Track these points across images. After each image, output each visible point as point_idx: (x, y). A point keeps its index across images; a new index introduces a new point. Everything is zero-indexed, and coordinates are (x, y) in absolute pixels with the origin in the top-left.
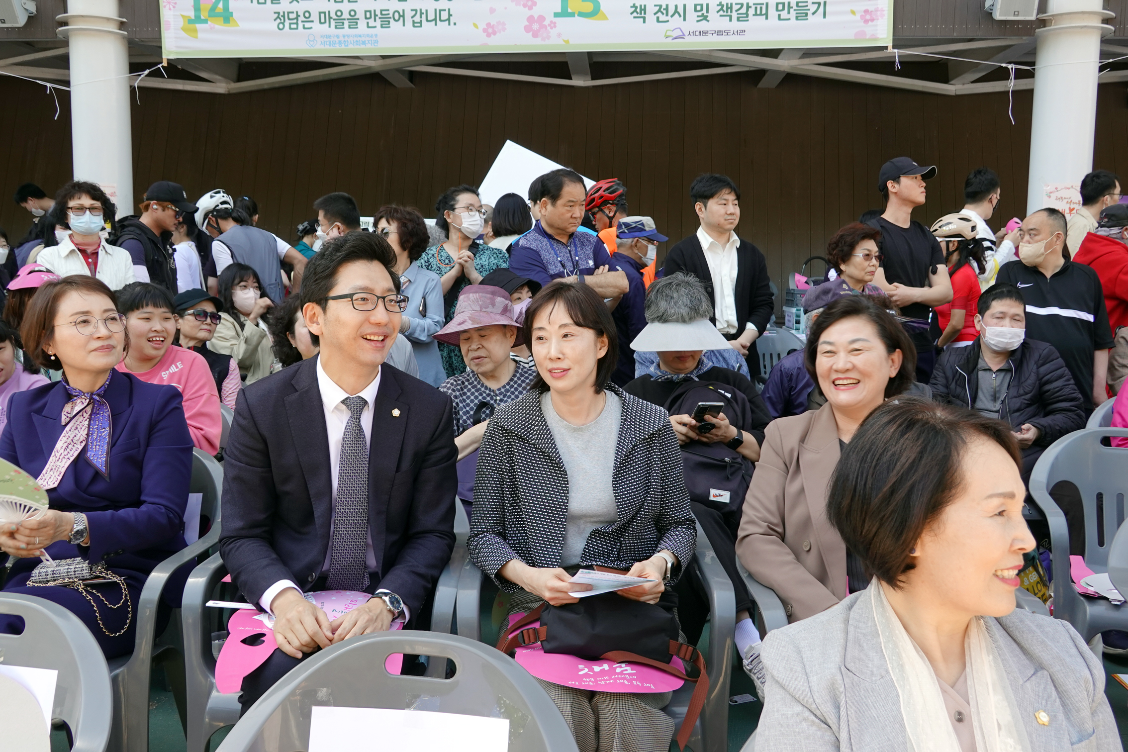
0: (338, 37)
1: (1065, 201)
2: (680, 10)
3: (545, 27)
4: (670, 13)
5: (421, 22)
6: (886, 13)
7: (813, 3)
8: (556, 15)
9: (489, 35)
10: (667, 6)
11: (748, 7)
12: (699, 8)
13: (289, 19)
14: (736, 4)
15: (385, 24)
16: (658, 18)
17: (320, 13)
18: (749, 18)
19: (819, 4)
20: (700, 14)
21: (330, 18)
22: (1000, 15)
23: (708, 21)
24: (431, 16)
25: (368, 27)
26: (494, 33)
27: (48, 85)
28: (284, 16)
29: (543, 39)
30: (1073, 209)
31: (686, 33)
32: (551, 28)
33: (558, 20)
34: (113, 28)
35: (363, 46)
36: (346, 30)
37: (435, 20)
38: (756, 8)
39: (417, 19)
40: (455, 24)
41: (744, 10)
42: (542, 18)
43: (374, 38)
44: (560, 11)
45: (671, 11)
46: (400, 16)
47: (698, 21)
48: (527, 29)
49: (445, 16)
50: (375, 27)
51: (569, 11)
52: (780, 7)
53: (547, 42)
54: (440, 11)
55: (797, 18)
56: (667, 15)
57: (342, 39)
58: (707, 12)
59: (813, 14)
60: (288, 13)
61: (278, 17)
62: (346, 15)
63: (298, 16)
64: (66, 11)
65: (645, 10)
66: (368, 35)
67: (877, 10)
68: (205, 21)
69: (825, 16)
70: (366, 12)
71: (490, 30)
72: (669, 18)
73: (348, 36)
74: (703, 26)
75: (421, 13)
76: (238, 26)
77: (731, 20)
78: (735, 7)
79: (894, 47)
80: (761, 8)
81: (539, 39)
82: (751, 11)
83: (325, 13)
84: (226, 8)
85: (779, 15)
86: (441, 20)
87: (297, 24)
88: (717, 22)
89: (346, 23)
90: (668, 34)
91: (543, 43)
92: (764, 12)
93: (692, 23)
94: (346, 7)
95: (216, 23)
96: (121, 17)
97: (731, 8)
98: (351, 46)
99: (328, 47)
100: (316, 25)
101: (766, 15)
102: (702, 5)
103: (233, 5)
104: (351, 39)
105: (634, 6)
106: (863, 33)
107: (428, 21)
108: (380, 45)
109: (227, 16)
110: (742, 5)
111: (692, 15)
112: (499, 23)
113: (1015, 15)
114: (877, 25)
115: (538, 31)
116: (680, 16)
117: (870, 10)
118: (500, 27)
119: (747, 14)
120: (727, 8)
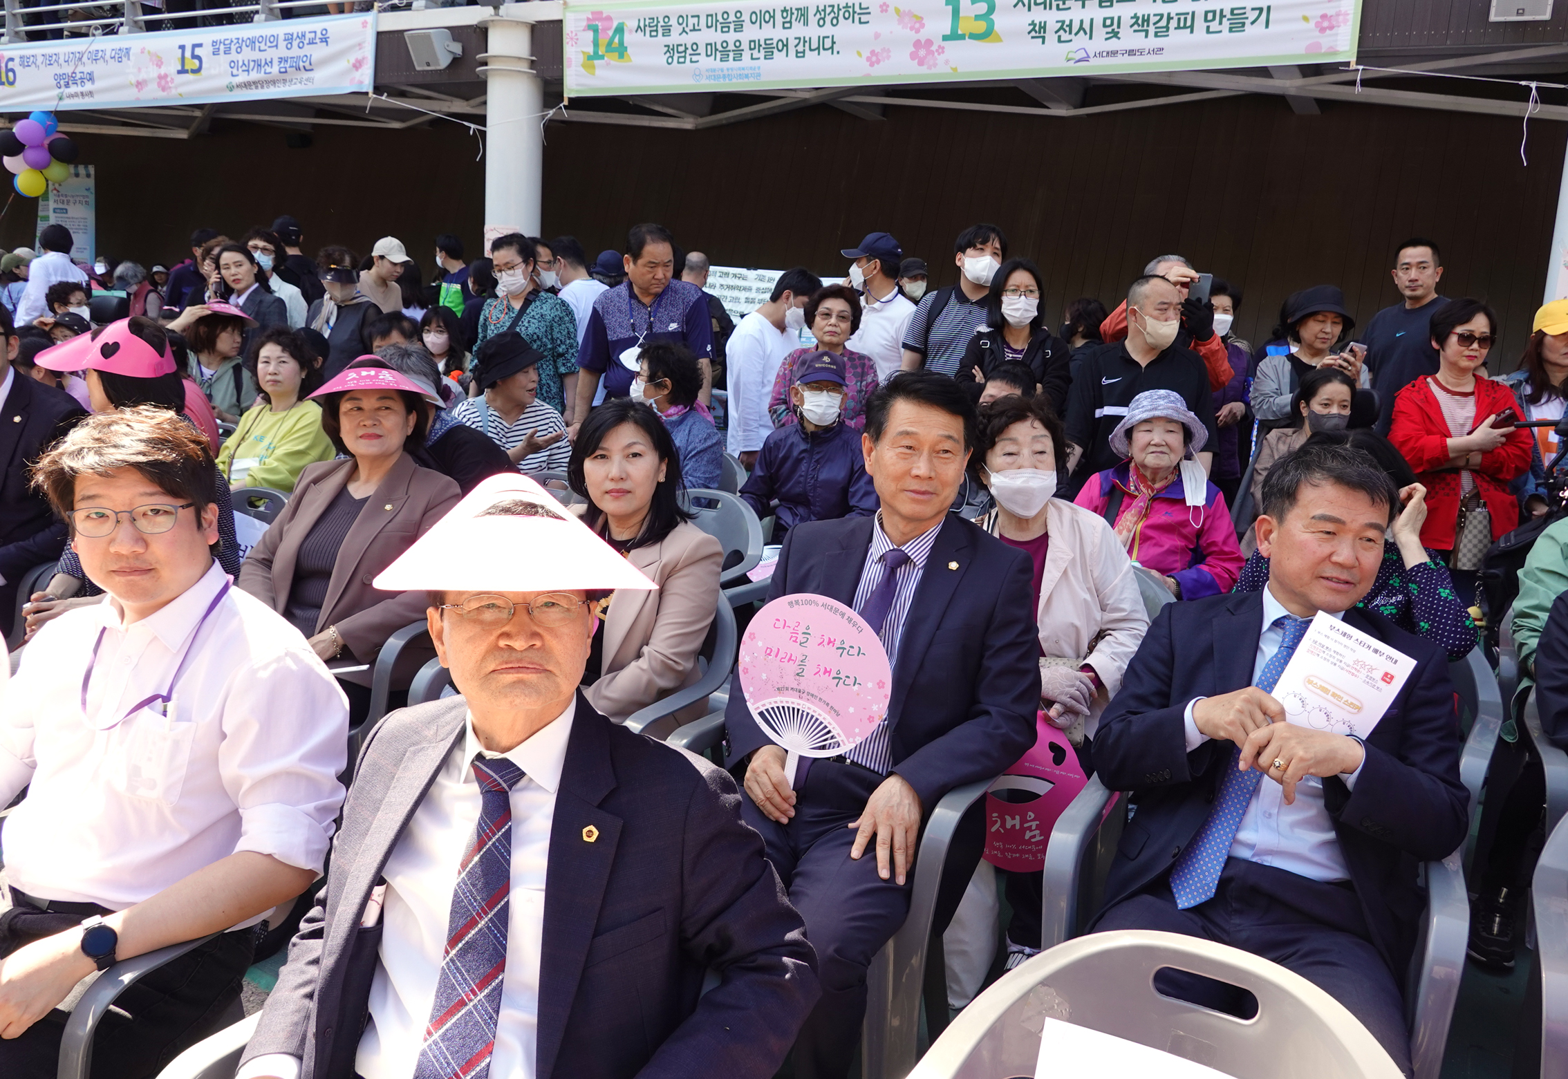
0: (722, 70)
2: (1086, 26)
3: (932, 53)
4: (1074, 31)
5: (804, 52)
6: (1351, 17)
7: (1253, 9)
8: (945, 38)
9: (872, 65)
10: (1071, 21)
11: (1169, 18)
12: (1108, 22)
13: (678, 52)
14: (1155, 15)
15: (769, 56)
16: (1059, 37)
17: (707, 45)
18: (1170, 33)
19: (1261, 10)
20: (1109, 30)
21: (716, 50)
22: (1496, 16)
23: (1119, 38)
24: (814, 45)
25: (752, 59)
26: (878, 62)
27: (473, 126)
28: (673, 49)
29: (929, 68)
31: (1092, 55)
32: (939, 54)
33: (947, 44)
34: (524, 67)
35: (746, 80)
36: (731, 63)
37: (818, 48)
38: (1179, 19)
39: (800, 48)
40: (838, 52)
41: (1163, 23)
42: (929, 42)
43: (757, 71)
44: (948, 32)
46: (783, 45)
47: (1106, 39)
48: (913, 56)
49: (828, 43)
50: (758, 59)
51: (960, 32)
52: (1210, 16)
53: (934, 71)
54: (824, 38)
55: (1231, 30)
56: (1070, 33)
57: (726, 72)
58: (1119, 27)
59: (1252, 23)
60: (678, 45)
61: (668, 51)
62: (731, 47)
63: (686, 49)
64: (486, 52)
65: (1044, 28)
66: (751, 68)
67: (1338, 14)
68: (602, 57)
69: (1267, 26)
70: (750, 42)
71: (874, 59)
72: (1072, 37)
73: (732, 69)
74: (1114, 44)
75: (805, 42)
76: (631, 61)
77: (1146, 36)
78: (1153, 19)
79: (1357, 64)
80: (1185, 19)
81: (925, 67)
82: (1173, 24)
83: (711, 44)
84: (621, 43)
85: (1208, 27)
86: (824, 49)
87: (685, 57)
88: (1130, 39)
89: (731, 55)
90: (1069, 56)
91: (928, 72)
92: (1189, 23)
93: (1100, 42)
94: (731, 37)
95: (612, 59)
96: (532, 55)
97: (1148, 21)
98: (734, 80)
99: (712, 82)
100: (702, 58)
101: (1192, 27)
102: (1112, 19)
103: (628, 38)
104: (735, 72)
105: (1033, 23)
106: (1318, 45)
107: (811, 50)
108: (763, 79)
109: (621, 51)
110: (1162, 16)
111: (1100, 32)
112: (883, 50)
113: (1518, 14)
114: (1337, 34)
115: (925, 58)
116: (1086, 33)
117: (1329, 14)
118: (885, 54)
119: (1167, 28)
120: (1143, 21)
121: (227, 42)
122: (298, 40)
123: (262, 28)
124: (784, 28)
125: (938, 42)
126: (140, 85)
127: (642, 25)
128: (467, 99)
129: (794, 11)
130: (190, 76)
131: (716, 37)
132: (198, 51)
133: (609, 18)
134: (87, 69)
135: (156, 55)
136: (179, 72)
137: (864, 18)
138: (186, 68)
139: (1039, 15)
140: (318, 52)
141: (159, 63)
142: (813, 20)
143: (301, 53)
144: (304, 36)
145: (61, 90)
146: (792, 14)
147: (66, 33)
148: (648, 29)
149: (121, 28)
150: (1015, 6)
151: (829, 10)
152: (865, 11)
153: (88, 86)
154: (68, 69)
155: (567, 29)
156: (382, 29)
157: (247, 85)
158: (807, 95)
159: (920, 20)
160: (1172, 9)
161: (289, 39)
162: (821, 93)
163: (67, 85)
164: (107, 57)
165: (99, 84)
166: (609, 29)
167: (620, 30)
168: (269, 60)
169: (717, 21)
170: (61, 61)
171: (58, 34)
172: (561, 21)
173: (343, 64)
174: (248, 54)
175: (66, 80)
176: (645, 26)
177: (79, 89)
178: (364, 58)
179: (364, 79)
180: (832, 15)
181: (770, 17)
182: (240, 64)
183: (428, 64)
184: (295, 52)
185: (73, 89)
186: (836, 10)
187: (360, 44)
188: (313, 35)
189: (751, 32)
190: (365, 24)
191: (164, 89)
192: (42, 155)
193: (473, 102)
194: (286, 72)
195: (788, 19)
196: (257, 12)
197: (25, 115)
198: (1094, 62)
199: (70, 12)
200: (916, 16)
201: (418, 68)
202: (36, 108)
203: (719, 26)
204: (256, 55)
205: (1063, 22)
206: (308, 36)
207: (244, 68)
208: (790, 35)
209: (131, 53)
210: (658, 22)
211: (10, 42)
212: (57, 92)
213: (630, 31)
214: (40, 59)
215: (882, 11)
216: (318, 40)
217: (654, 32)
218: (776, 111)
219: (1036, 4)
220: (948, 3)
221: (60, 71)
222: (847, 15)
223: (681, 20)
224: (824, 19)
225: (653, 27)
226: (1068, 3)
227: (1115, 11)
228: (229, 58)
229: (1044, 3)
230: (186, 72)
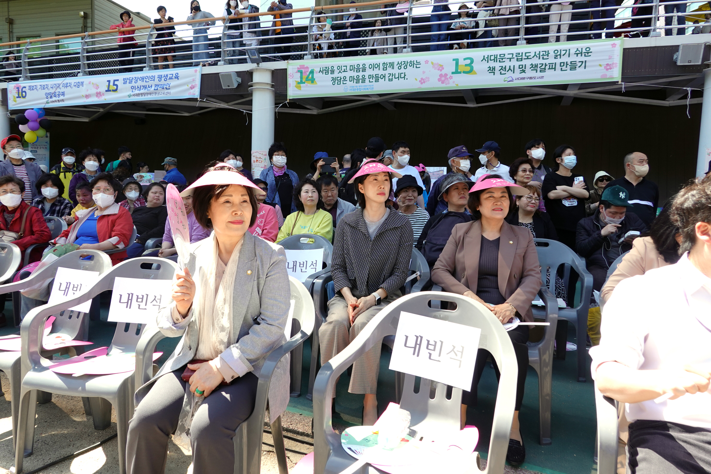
0: (357, 87)
2: (512, 68)
3: (448, 79)
4: (507, 70)
6: (618, 65)
7: (579, 62)
8: (453, 73)
9: (422, 83)
10: (505, 66)
11: (546, 65)
12: (521, 67)
13: (337, 80)
14: (540, 64)
15: (377, 81)
16: (501, 72)
17: (350, 77)
18: (546, 71)
19: (582, 62)
20: (521, 69)
21: (354, 79)
22: (680, 62)
23: (525, 73)
24: (397, 76)
25: (370, 82)
26: (424, 82)
27: (244, 111)
28: (335, 79)
29: (446, 84)
31: (514, 79)
32: (450, 79)
33: (454, 75)
34: (269, 87)
35: (367, 91)
36: (361, 84)
37: (398, 77)
38: (550, 66)
39: (391, 78)
40: (407, 79)
41: (543, 67)
42: (446, 75)
43: (372, 87)
44: (454, 71)
45: (507, 69)
46: (383, 77)
48: (439, 80)
49: (403, 75)
50: (373, 82)
51: (459, 71)
52: (562, 64)
53: (448, 85)
54: (401, 73)
55: (571, 70)
56: (505, 71)
57: (358, 87)
58: (525, 68)
59: (579, 67)
60: (337, 78)
61: (333, 80)
62: (361, 77)
63: (341, 79)
64: (252, 81)
65: (494, 69)
66: (369, 86)
67: (613, 64)
68: (304, 83)
69: (585, 68)
70: (369, 75)
71: (422, 81)
72: (506, 72)
73: (361, 86)
74: (523, 75)
75: (393, 75)
76: (317, 84)
77: (537, 72)
78: (539, 66)
79: (622, 82)
80: (552, 66)
81: (444, 84)
82: (547, 67)
83: (352, 77)
84: (313, 77)
85: (561, 68)
86: (401, 78)
87: (340, 82)
88: (530, 73)
89: (361, 81)
90: (505, 80)
91: (446, 86)
92: (554, 67)
93: (517, 74)
94: (361, 74)
95: (309, 84)
96: (272, 82)
97: (537, 66)
98: (362, 91)
99: (352, 91)
100: (348, 82)
101: (555, 69)
102: (522, 65)
103: (315, 75)
104: (362, 87)
105: (489, 67)
106: (606, 75)
107: (395, 78)
108: (374, 90)
109: (313, 81)
110: (543, 64)
111: (517, 70)
113: (689, 62)
114: (613, 71)
115: (444, 81)
116: (512, 71)
117: (609, 63)
118: (427, 79)
119: (545, 69)
120: (535, 66)
121: (130, 79)
122: (164, 78)
123: (146, 73)
124: (383, 70)
126: (87, 96)
127: (322, 70)
128: (228, 102)
130: (112, 93)
131: (355, 74)
132: (116, 83)
133: (307, 68)
134: (61, 91)
135: (96, 84)
136: (107, 91)
137: (418, 66)
138: (110, 89)
139: (492, 64)
140: (173, 83)
141: (97, 87)
142: (396, 67)
143: (166, 83)
144: (167, 76)
145: (48, 99)
146: (387, 65)
149: (79, 74)
150: (482, 61)
151: (403, 63)
152: (419, 63)
153: (62, 97)
154: (52, 91)
155: (289, 72)
156: (203, 73)
157: (138, 95)
159: (442, 67)
160: (547, 62)
161: (160, 77)
163: (51, 97)
164: (72, 85)
165: (67, 97)
166: (307, 72)
167: (312, 72)
168: (150, 85)
169: (354, 68)
170: (49, 87)
172: (286, 69)
173: (186, 87)
174: (140, 83)
175: (51, 95)
176: (323, 70)
177: (57, 99)
178: (195, 85)
179: (196, 93)
180: (404, 65)
181: (378, 66)
182: (136, 87)
183: (229, 86)
184: (163, 82)
185: (54, 99)
186: (406, 63)
187: (194, 79)
188: (171, 76)
189: (369, 72)
190: (196, 71)
191: (99, 98)
192: (36, 125)
194: (158, 90)
195: (385, 67)
196: (145, 67)
197: (30, 110)
198: (515, 82)
200: (440, 65)
201: (223, 88)
202: (36, 107)
203: (355, 70)
204: (144, 84)
205: (502, 67)
206: (169, 76)
207: (138, 89)
208: (387, 72)
209: (84, 84)
210: (329, 69)
211: (24, 80)
212: (46, 100)
213: (317, 73)
214: (39, 87)
215: (426, 63)
216: (173, 78)
217: (327, 72)
219: (491, 60)
220: (454, 60)
221: (48, 91)
222: (411, 65)
223: (339, 68)
224: (401, 66)
225: (326, 71)
226: (504, 60)
227: (523, 62)
228: (131, 85)
229: (494, 60)
230: (110, 91)
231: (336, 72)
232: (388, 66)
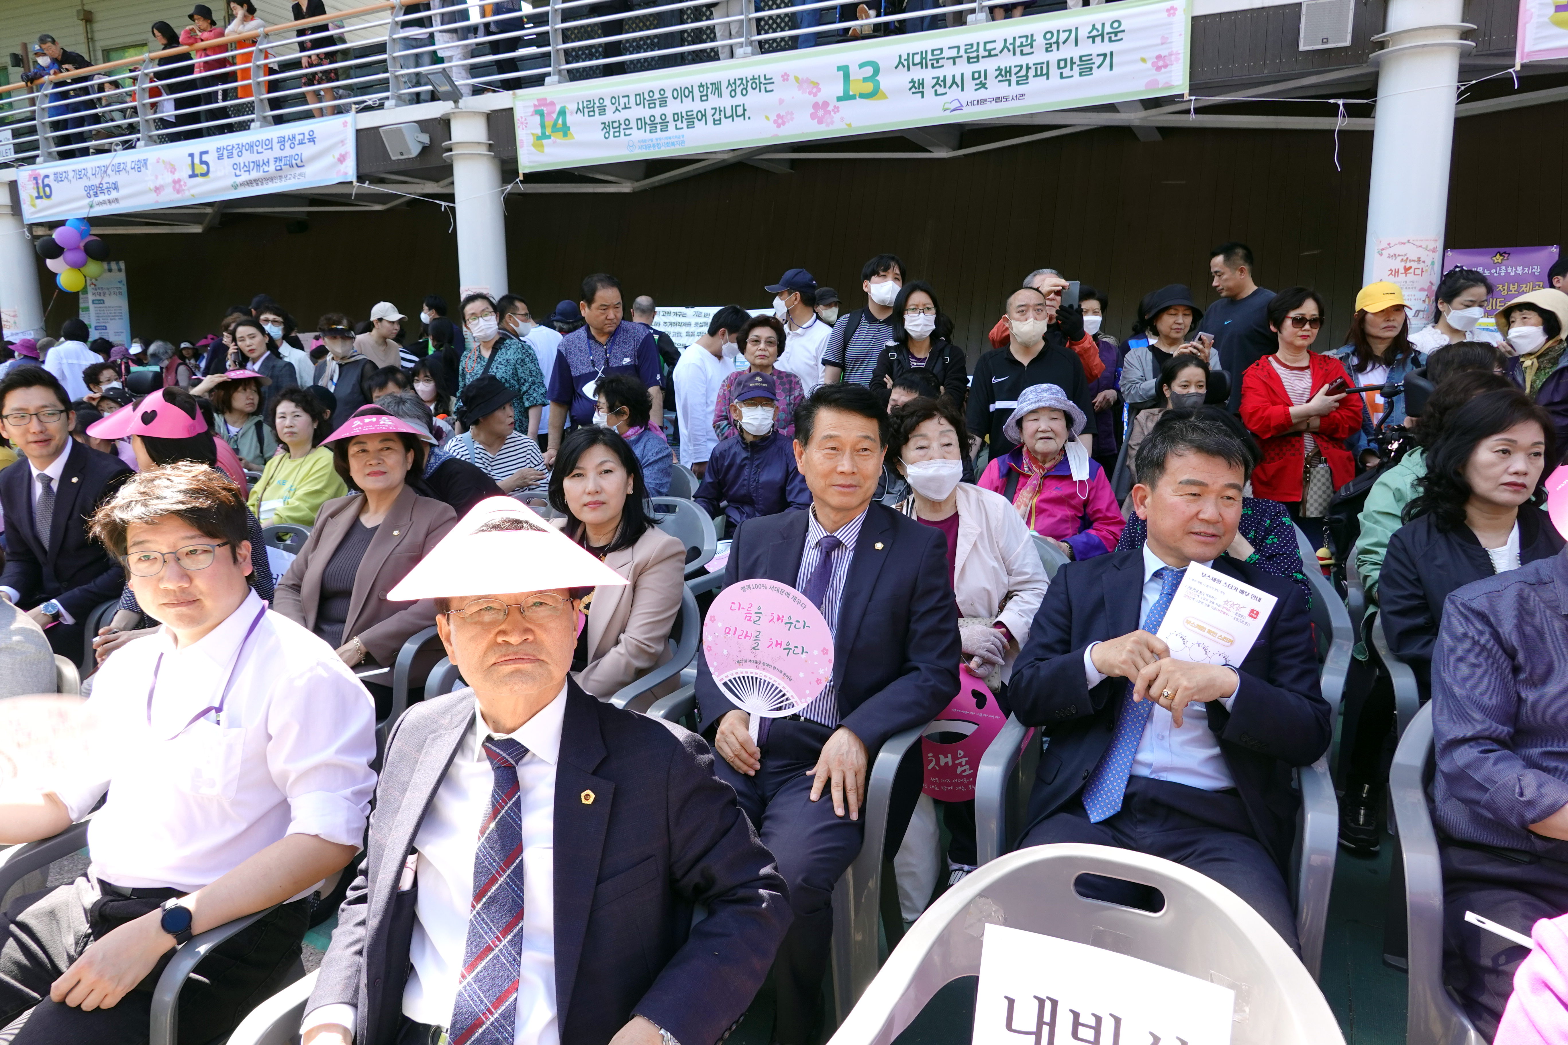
0: (652, 140)
1: (1399, 259)
2: (958, 80)
3: (829, 112)
4: (948, 85)
5: (720, 120)
6: (1181, 56)
7: (1098, 55)
8: (839, 99)
9: (779, 126)
10: (945, 77)
11: (1028, 68)
12: (976, 75)
13: (613, 128)
14: (1015, 66)
15: (691, 125)
16: (936, 91)
17: (637, 120)
18: (1029, 80)
19: (1105, 55)
20: (978, 82)
21: (646, 123)
22: (1304, 46)
23: (986, 88)
24: (729, 113)
25: (677, 129)
26: (784, 123)
27: (444, 204)
28: (609, 126)
29: (828, 125)
30: (1410, 268)
31: (964, 104)
32: (835, 113)
33: (841, 104)
34: (484, 150)
35: (672, 147)
36: (659, 134)
37: (732, 116)
38: (1036, 68)
39: (717, 117)
40: (749, 118)
41: (1023, 72)
42: (826, 104)
43: (682, 139)
44: (841, 94)
45: (949, 81)
46: (702, 115)
47: (976, 90)
48: (813, 116)
49: (740, 111)
50: (682, 128)
51: (851, 93)
52: (1062, 64)
53: (831, 127)
54: (736, 106)
55: (1081, 74)
56: (945, 87)
57: (655, 142)
58: (986, 79)
59: (1099, 67)
60: (613, 122)
61: (605, 127)
62: (658, 120)
63: (620, 124)
64: (451, 140)
65: (923, 84)
66: (676, 137)
67: (1171, 54)
68: (549, 137)
69: (1111, 68)
70: (674, 114)
71: (780, 121)
72: (947, 90)
73: (660, 139)
74: (982, 94)
75: (720, 111)
76: (574, 138)
77: (1010, 85)
78: (1014, 70)
79: (1190, 95)
80: (1042, 68)
81: (824, 125)
82: (1032, 73)
83: (641, 119)
84: (564, 123)
85: (1061, 73)
86: (737, 116)
87: (619, 132)
88: (996, 88)
89: (659, 126)
90: (946, 107)
91: (827, 129)
92: (1045, 71)
93: (970, 93)
94: (658, 111)
95: (557, 138)
96: (489, 140)
97: (1010, 71)
98: (663, 148)
99: (644, 151)
100: (634, 132)
101: (1047, 74)
102: (980, 72)
103: (570, 119)
104: (663, 141)
105: (913, 81)
106: (1156, 82)
107: (726, 117)
108: (687, 145)
109: (565, 130)
110: (1021, 66)
111: (970, 84)
112: (787, 113)
113: (1323, 43)
114: (1171, 71)
115: (823, 117)
116: (958, 86)
117: (1163, 55)
118: (789, 117)
119: (1027, 76)
120: (1006, 72)
121: (229, 148)
122: (290, 142)
123: (258, 133)
124: (702, 101)
125: (833, 103)
126: (157, 190)
127: (581, 107)
128: (437, 181)
129: (709, 85)
130: (200, 179)
131: (644, 112)
132: (205, 158)
133: (553, 104)
134: (112, 180)
135: (170, 164)
136: (190, 176)
137: (769, 87)
138: (196, 172)
139: (917, 74)
140: (307, 151)
141: (173, 170)
142: (726, 92)
143: (293, 152)
144: (294, 138)
145: (91, 199)
146: (708, 88)
147: (91, 150)
148: (586, 110)
149: (138, 143)
150: (896, 67)
151: (738, 82)
152: (769, 81)
153: (114, 194)
154: (96, 181)
155: (518, 115)
156: (360, 127)
157: (249, 183)
158: (725, 156)
159: (817, 85)
160: (1030, 60)
161: (282, 141)
162: (737, 153)
163: (96, 195)
164: (128, 168)
165: (123, 192)
166: (553, 112)
167: (562, 113)
168: (266, 160)
169: (644, 99)
170: (89, 174)
171: (85, 152)
172: (512, 109)
173: (329, 159)
174: (247, 157)
175: (95, 191)
176: (584, 108)
177: (106, 197)
178: (346, 153)
179: (348, 171)
180: (742, 86)
181: (689, 92)
182: (242, 165)
183: (402, 154)
184: (288, 152)
185: (102, 198)
186: (744, 82)
187: (342, 141)
188: (302, 136)
189: (674, 107)
190: (345, 124)
191: (178, 192)
192: (79, 256)
193: (442, 183)
194: (281, 169)
195: (705, 93)
196: (253, 120)
197: (62, 223)
198: (967, 110)
199: (94, 132)
200: (813, 82)
201: (393, 158)
202: (71, 216)
203: (646, 103)
204: (255, 157)
205: (938, 78)
206: (298, 137)
207: (245, 169)
208: (708, 106)
209: (148, 163)
210: (594, 104)
211: (45, 161)
212: (88, 201)
213: (571, 113)
214: (71, 174)
215: (784, 80)
216: (306, 141)
217: (591, 112)
218: (700, 171)
219: (914, 64)
220: (839, 68)
221: (89, 183)
222: (754, 86)
223: (613, 101)
224: (735, 90)
225: (590, 108)
226: (941, 62)
227: (980, 66)
228: (232, 161)
229: (921, 63)
230: (196, 176)
231: (610, 109)
232: (709, 91)
